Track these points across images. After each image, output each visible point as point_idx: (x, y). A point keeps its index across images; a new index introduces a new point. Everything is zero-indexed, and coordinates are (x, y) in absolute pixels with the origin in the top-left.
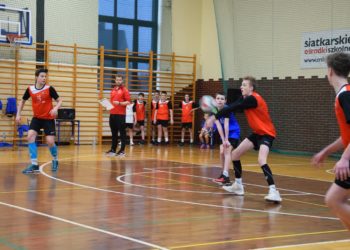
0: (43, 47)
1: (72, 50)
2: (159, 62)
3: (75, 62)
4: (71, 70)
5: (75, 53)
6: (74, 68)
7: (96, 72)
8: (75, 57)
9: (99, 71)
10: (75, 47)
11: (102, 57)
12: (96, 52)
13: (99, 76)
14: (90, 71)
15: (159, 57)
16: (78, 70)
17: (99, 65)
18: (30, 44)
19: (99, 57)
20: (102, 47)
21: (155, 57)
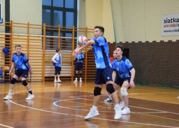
0: (9, 24)
1: (26, 26)
2: (78, 32)
3: (28, 33)
4: (26, 38)
5: (28, 28)
6: (28, 37)
7: (41, 39)
8: (28, 30)
9: (43, 38)
10: (28, 24)
11: (45, 30)
12: (41, 27)
13: (42, 41)
14: (37, 38)
15: (78, 30)
16: (30, 38)
17: (42, 34)
18: (2, 23)
19: (43, 30)
20: (44, 24)
21: (76, 29)
